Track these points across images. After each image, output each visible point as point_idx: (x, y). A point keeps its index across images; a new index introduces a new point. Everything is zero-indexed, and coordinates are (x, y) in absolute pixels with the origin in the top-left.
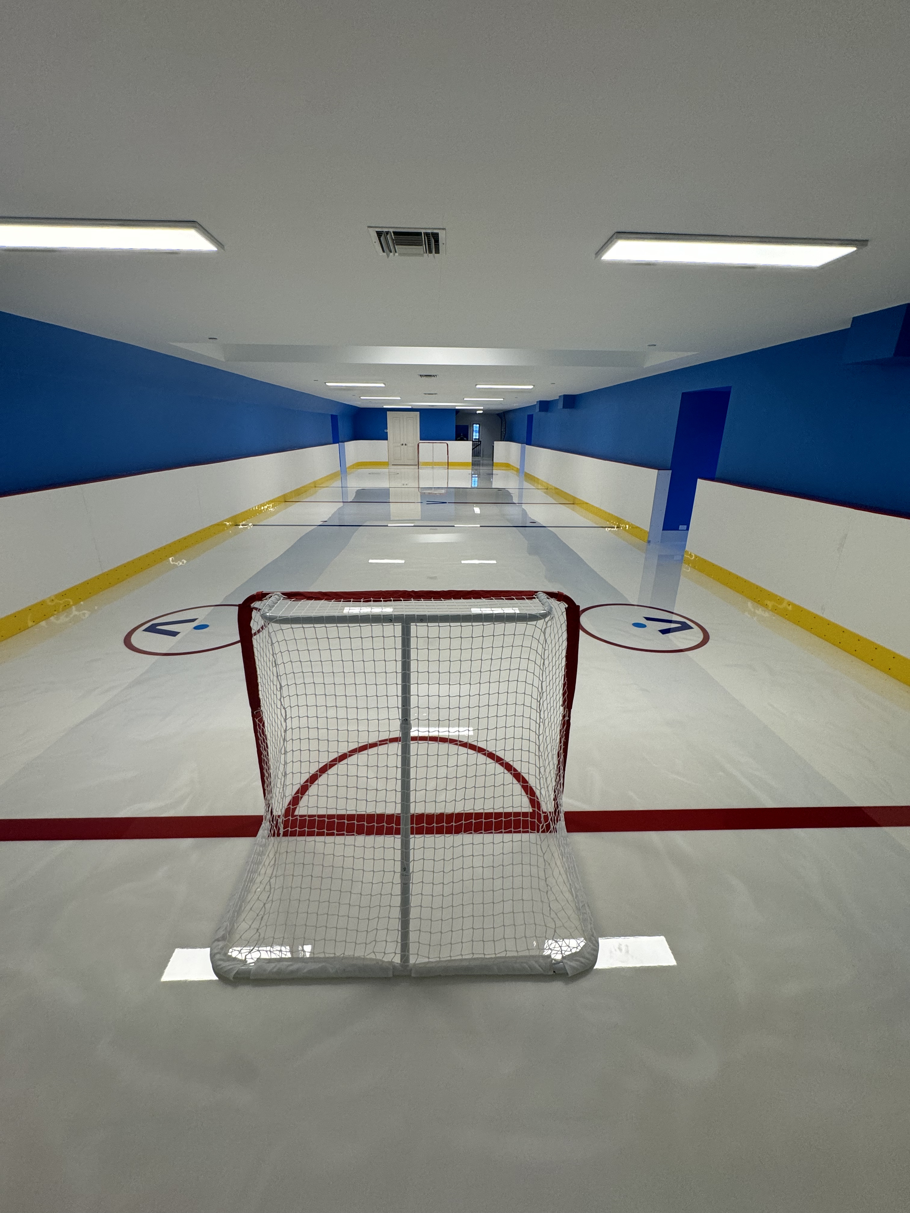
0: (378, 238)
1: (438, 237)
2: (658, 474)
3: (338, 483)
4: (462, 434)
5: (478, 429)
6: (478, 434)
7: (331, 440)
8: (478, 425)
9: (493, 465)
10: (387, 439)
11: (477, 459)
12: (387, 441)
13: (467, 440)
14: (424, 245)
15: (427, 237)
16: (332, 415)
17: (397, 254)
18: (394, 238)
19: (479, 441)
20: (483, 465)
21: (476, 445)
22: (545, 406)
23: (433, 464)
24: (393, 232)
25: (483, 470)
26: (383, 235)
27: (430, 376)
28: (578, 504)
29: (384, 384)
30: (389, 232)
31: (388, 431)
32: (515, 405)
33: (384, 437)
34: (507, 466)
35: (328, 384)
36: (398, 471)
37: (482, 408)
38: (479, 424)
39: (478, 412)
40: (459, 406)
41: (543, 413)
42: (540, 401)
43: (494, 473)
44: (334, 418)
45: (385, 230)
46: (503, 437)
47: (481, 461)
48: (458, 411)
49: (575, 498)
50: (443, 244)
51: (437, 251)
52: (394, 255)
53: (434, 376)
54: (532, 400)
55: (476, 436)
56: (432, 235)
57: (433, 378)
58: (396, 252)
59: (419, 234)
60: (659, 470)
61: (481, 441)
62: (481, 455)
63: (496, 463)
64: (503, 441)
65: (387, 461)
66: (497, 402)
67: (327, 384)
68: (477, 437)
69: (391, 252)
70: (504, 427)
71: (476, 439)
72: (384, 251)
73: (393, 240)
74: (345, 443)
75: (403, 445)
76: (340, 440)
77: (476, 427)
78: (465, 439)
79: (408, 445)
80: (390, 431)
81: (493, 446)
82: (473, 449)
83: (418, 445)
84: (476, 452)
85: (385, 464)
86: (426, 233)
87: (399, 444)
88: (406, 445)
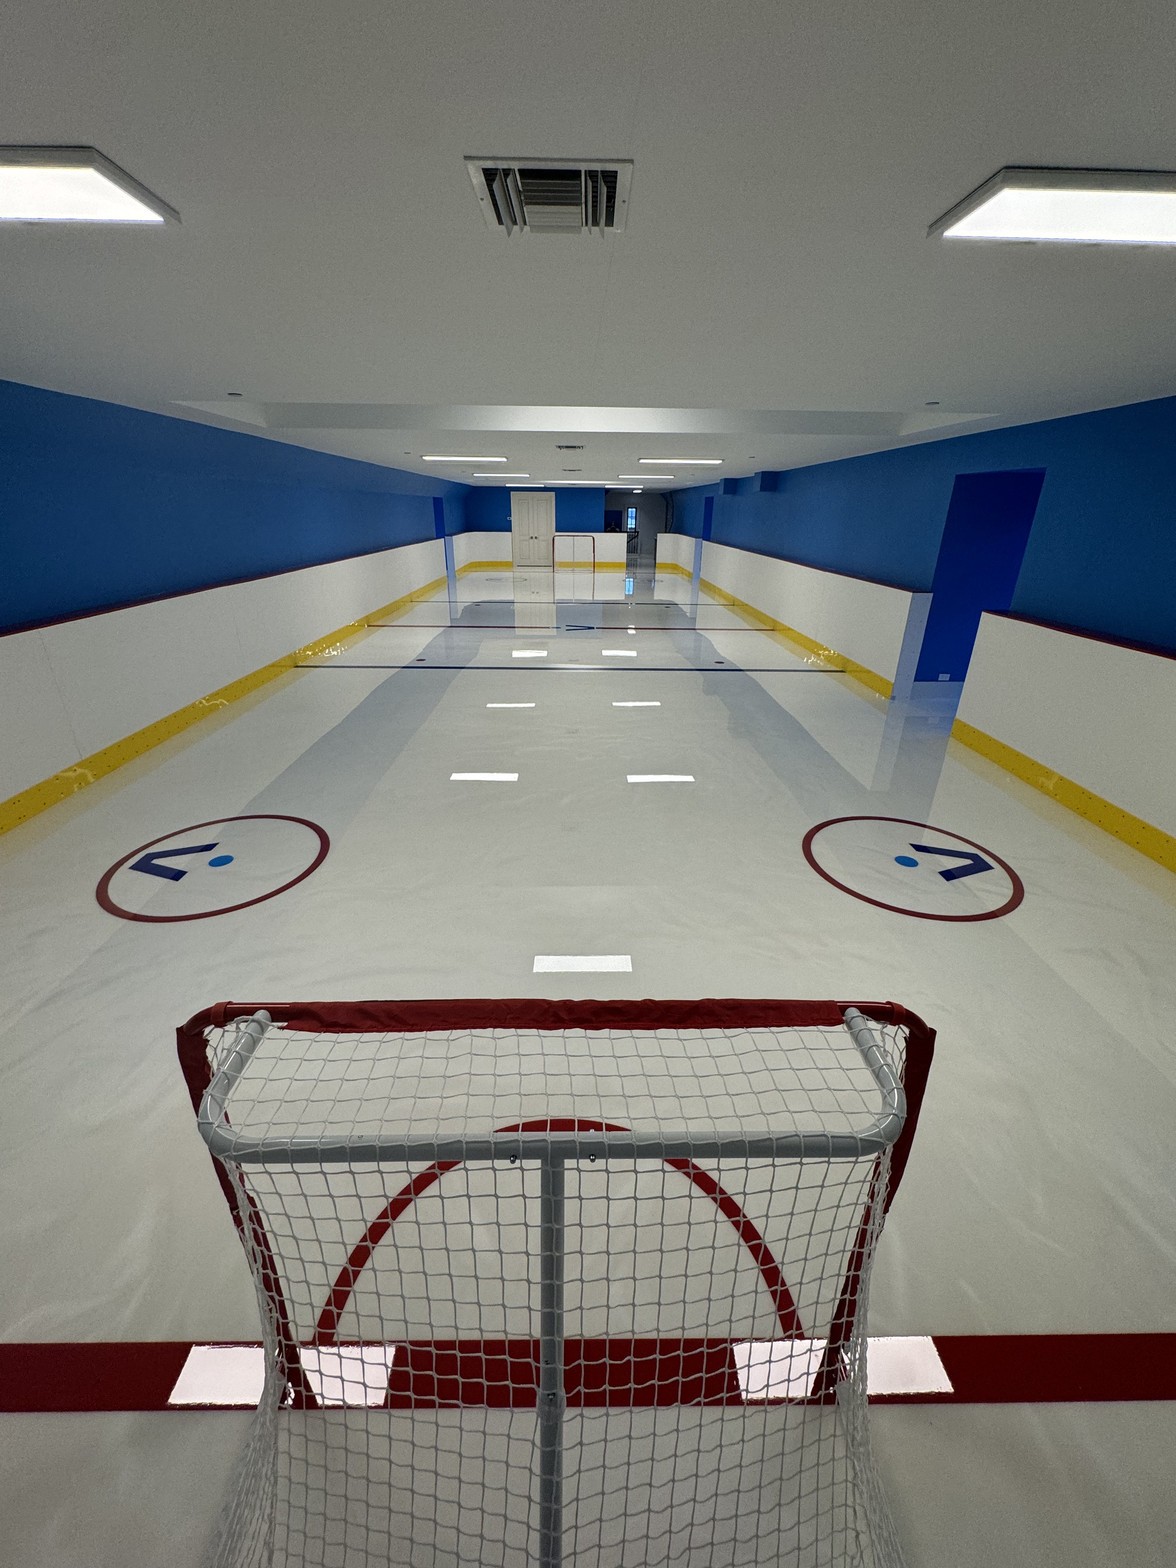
0: (488, 185)
1: (616, 182)
2: (913, 598)
3: (443, 595)
4: (613, 524)
5: (634, 515)
6: (634, 521)
7: (434, 533)
8: (634, 510)
9: (655, 566)
10: (511, 531)
11: (633, 556)
12: (510, 533)
13: (621, 531)
14: (584, 206)
15: (593, 182)
16: (435, 499)
17: (527, 228)
18: (521, 189)
19: (635, 532)
20: (641, 566)
21: (633, 536)
22: (732, 485)
23: (573, 566)
24: (519, 170)
25: (642, 573)
26: (498, 178)
27: (574, 447)
28: (780, 630)
29: (506, 457)
30: (510, 169)
31: (512, 519)
32: (688, 483)
33: (508, 528)
34: (674, 568)
35: (426, 458)
36: (525, 576)
37: (642, 487)
38: (636, 508)
39: (635, 492)
40: (609, 485)
41: (728, 497)
42: (726, 480)
43: (656, 578)
44: (438, 502)
45: (502, 165)
46: (669, 527)
47: (638, 560)
48: (607, 491)
49: (775, 622)
50: (624, 201)
51: (610, 222)
52: (522, 230)
53: (579, 447)
54: (716, 478)
55: (631, 524)
56: (604, 177)
57: (577, 450)
58: (525, 223)
59: (575, 175)
60: (913, 592)
61: (638, 532)
62: (639, 551)
63: (661, 564)
64: (669, 533)
65: (511, 560)
66: (664, 480)
67: (424, 458)
68: (634, 526)
69: (515, 222)
70: (671, 513)
71: (631, 528)
72: (500, 222)
73: (519, 193)
74: (454, 537)
75: (532, 538)
76: (447, 533)
77: (632, 511)
78: (618, 530)
79: (541, 538)
80: (515, 519)
81: (656, 540)
82: (628, 543)
83: (553, 539)
84: (632, 549)
85: (508, 565)
86: (590, 171)
87: (528, 537)
88: (536, 538)
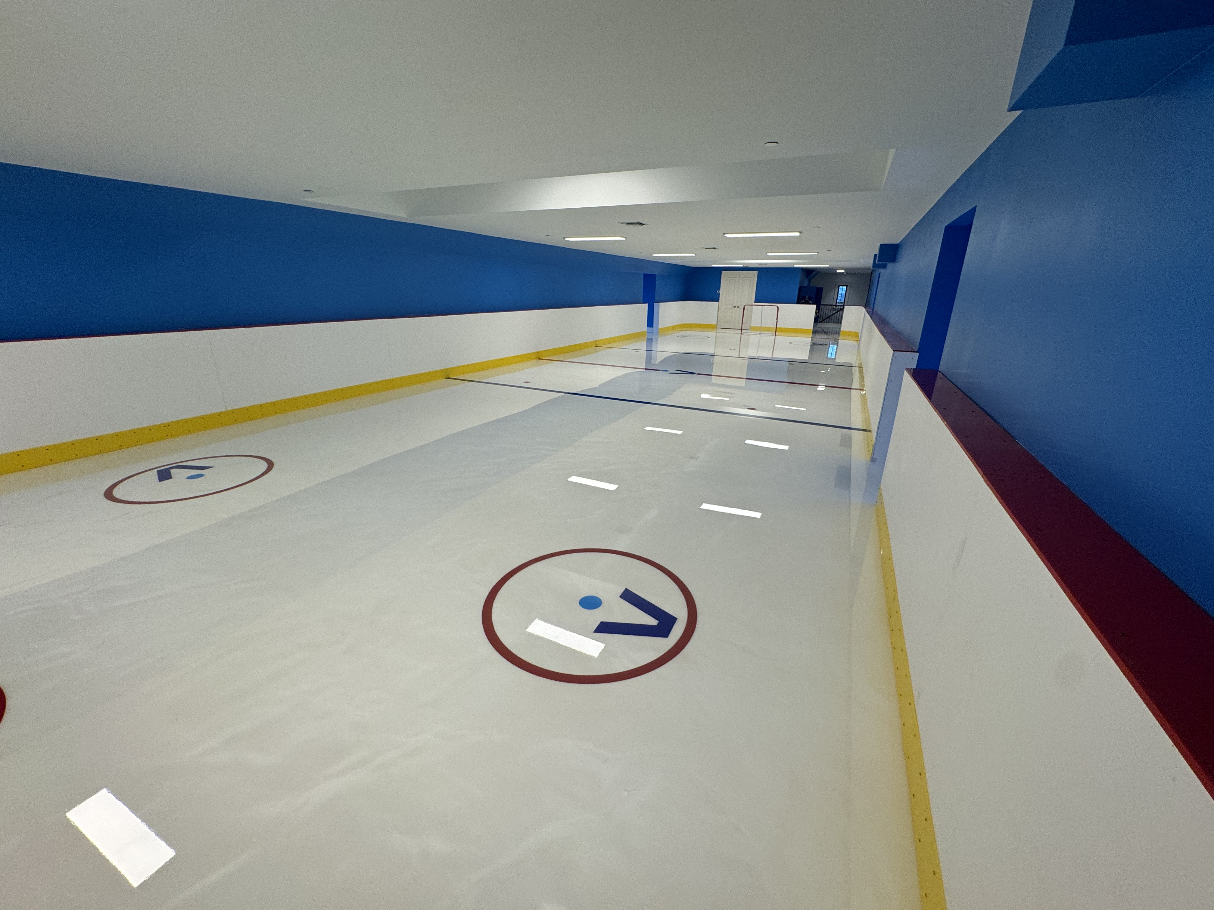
2: (893, 358)
3: (641, 345)
4: (811, 297)
5: (843, 292)
6: (843, 296)
7: (640, 300)
8: (846, 287)
9: (838, 333)
10: (718, 300)
12: (717, 303)
13: (814, 303)
16: (645, 275)
20: (826, 332)
21: (823, 308)
23: (761, 330)
33: (716, 299)
34: (856, 336)
35: (569, 239)
36: (726, 336)
39: (838, 271)
43: (840, 344)
44: (649, 277)
55: (841, 299)
63: (842, 331)
65: (715, 324)
67: (566, 239)
71: (840, 303)
75: (735, 307)
80: (723, 292)
83: (744, 308)
85: (713, 327)
87: (731, 307)
